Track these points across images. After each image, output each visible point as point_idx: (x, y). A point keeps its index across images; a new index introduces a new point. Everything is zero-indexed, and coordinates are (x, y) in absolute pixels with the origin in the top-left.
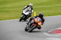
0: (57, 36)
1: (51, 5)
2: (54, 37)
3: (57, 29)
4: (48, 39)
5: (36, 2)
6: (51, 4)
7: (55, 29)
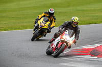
1: (69, 8)
2: (74, 61)
3: (78, 48)
4: (64, 64)
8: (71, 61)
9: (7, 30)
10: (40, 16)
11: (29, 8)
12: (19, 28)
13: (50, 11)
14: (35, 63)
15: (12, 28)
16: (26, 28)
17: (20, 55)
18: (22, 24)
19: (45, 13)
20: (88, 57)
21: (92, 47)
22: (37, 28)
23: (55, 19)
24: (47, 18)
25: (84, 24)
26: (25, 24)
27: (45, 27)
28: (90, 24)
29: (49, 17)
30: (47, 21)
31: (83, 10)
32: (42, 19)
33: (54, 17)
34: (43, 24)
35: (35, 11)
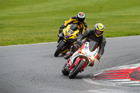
0: (114, 84)
2: (107, 87)
3: (113, 68)
4: (94, 91)
5: (65, 7)
6: (100, 11)
7: (108, 70)
8: (103, 87)
9: (16, 44)
10: (66, 22)
11: (46, 13)
12: (32, 41)
13: (79, 16)
14: (54, 89)
15: (23, 41)
16: (42, 42)
17: (33, 79)
18: (37, 36)
19: (73, 18)
20: (127, 81)
21: (132, 68)
22: (61, 38)
23: (86, 27)
24: (75, 26)
25: (121, 36)
26: (41, 36)
27: (72, 38)
28: (130, 35)
29: (79, 24)
30: (75, 30)
31: (120, 17)
32: (69, 26)
33: (84, 23)
34: (69, 34)
35: (54, 18)
